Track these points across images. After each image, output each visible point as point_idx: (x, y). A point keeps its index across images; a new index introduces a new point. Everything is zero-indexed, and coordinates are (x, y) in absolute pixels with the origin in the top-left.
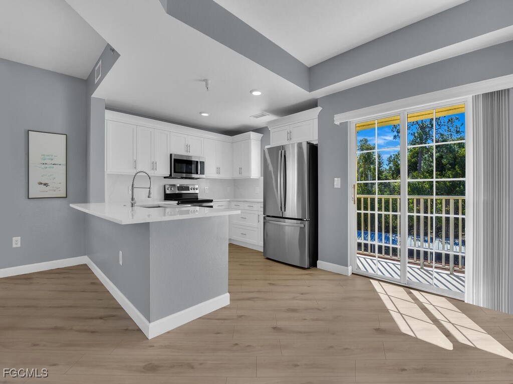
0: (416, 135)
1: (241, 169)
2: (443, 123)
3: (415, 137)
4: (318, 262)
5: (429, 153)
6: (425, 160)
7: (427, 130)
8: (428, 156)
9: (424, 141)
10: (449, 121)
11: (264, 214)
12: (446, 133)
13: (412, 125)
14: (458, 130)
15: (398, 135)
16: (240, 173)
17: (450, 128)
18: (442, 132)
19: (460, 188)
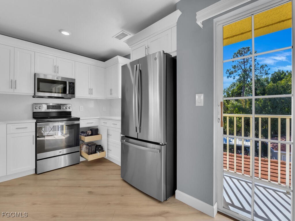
0: (241, 75)
1: (111, 90)
2: (257, 68)
3: (240, 77)
4: (177, 192)
5: (249, 87)
6: (246, 91)
7: (248, 73)
8: (248, 89)
9: (246, 80)
10: (261, 67)
11: (122, 134)
12: (259, 75)
13: (238, 70)
14: (267, 72)
15: (230, 76)
16: (111, 94)
17: (262, 71)
18: (257, 74)
19: (268, 108)
